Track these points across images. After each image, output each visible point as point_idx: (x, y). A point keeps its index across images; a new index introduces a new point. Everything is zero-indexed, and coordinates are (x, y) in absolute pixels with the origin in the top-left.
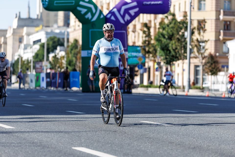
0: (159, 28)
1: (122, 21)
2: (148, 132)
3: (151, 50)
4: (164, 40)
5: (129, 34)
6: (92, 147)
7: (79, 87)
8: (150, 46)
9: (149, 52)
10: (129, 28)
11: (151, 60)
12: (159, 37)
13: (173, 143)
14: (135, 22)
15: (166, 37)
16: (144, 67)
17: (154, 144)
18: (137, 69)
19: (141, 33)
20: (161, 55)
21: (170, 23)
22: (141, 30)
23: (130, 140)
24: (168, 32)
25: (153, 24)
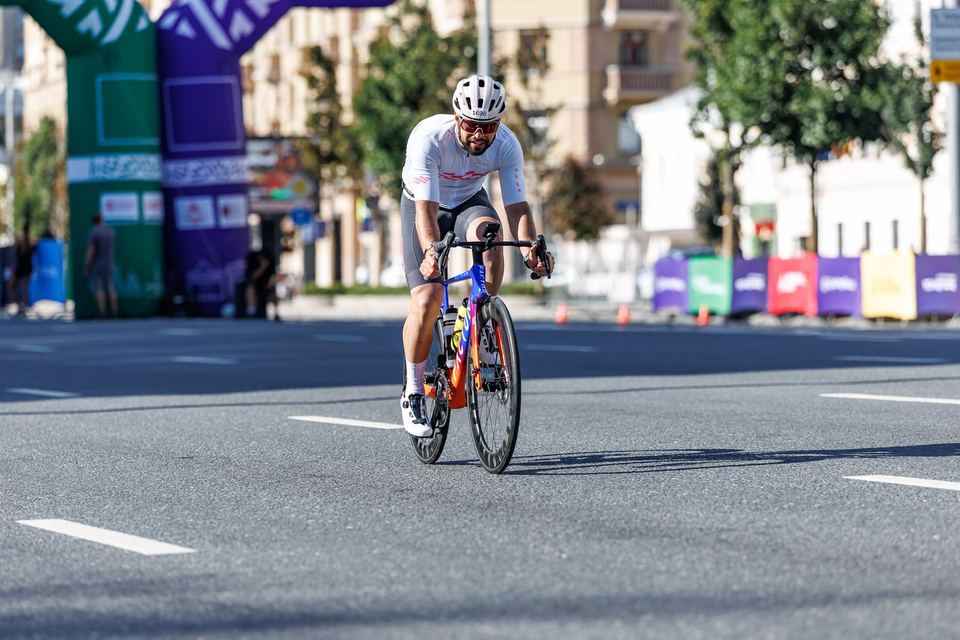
0: (369, 66)
1: (221, 40)
2: (316, 454)
3: (342, 149)
4: (388, 111)
5: (252, 91)
6: (93, 516)
7: (64, 302)
8: (338, 134)
9: (331, 158)
10: (251, 68)
11: (342, 191)
12: (370, 97)
13: (408, 490)
14: (278, 41)
15: (398, 96)
16: (317, 220)
17: (336, 497)
18: (288, 225)
19: (301, 85)
20: (382, 167)
21: (412, 44)
22: (301, 73)
23: (244, 487)
24: (402, 78)
25: (345, 52)
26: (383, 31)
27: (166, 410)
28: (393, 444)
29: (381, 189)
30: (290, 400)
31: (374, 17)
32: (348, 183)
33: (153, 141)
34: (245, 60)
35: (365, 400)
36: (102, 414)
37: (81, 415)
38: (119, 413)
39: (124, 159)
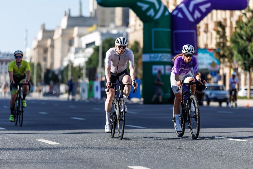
0: (236, 28)
1: (191, 19)
2: (220, 148)
3: (227, 53)
4: (241, 42)
5: (199, 35)
6: (151, 165)
7: (140, 98)
8: (226, 49)
9: (223, 56)
10: (199, 27)
11: (226, 66)
12: (236, 37)
13: (249, 161)
14: (207, 20)
15: (245, 38)
16: (218, 75)
17: (226, 162)
18: (209, 76)
19: (214, 33)
20: (239, 59)
21: (249, 22)
22: (214, 30)
23: (198, 158)
24: (246, 32)
25: (228, 23)
26: (240, 17)
27: (173, 133)
28: (243, 146)
29: (238, 66)
30: (211, 131)
31: (237, 13)
32: (228, 64)
33: (169, 50)
34: (198, 26)
35: (234, 132)
36: (153, 134)
37: (146, 134)
38: (158, 133)
39: (160, 55)
